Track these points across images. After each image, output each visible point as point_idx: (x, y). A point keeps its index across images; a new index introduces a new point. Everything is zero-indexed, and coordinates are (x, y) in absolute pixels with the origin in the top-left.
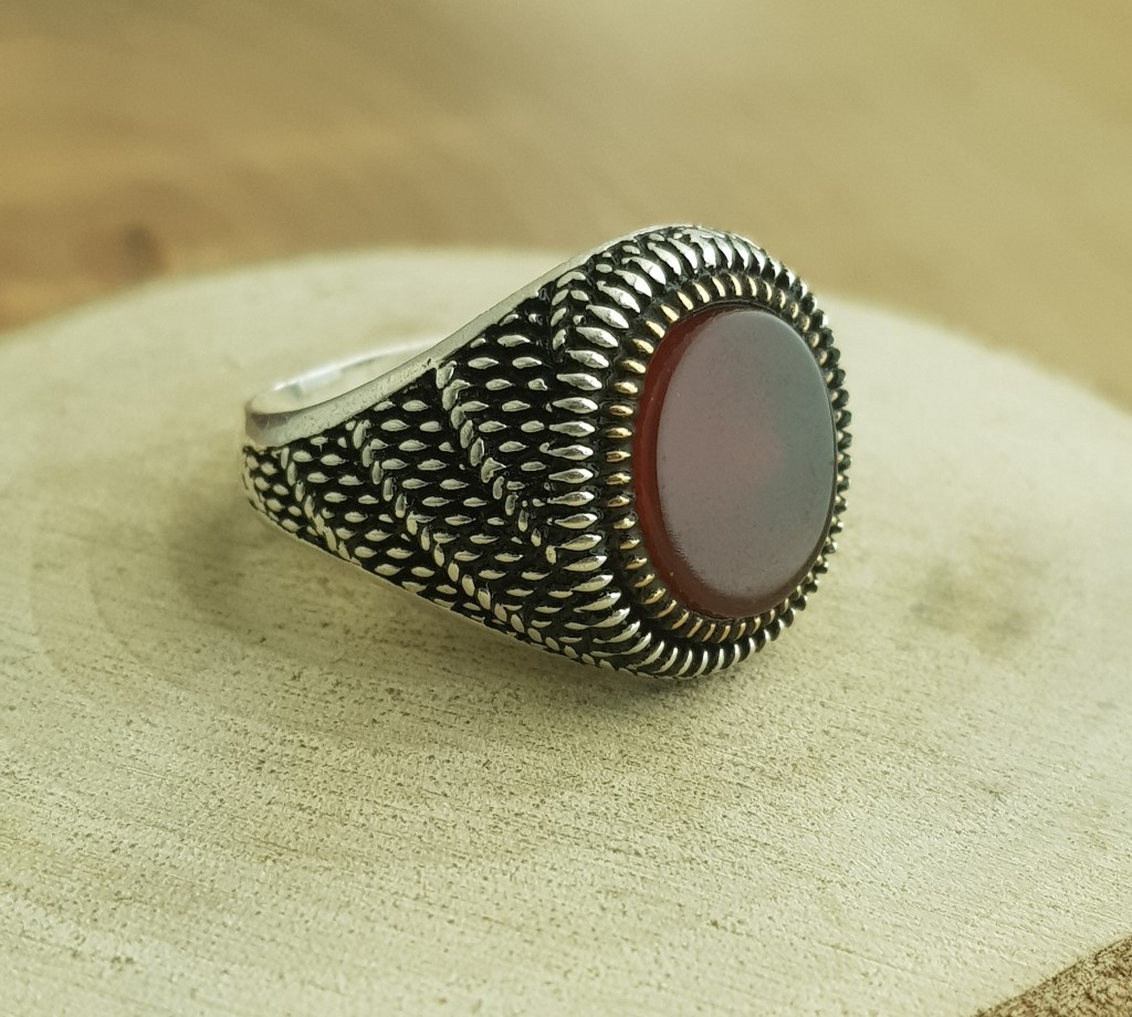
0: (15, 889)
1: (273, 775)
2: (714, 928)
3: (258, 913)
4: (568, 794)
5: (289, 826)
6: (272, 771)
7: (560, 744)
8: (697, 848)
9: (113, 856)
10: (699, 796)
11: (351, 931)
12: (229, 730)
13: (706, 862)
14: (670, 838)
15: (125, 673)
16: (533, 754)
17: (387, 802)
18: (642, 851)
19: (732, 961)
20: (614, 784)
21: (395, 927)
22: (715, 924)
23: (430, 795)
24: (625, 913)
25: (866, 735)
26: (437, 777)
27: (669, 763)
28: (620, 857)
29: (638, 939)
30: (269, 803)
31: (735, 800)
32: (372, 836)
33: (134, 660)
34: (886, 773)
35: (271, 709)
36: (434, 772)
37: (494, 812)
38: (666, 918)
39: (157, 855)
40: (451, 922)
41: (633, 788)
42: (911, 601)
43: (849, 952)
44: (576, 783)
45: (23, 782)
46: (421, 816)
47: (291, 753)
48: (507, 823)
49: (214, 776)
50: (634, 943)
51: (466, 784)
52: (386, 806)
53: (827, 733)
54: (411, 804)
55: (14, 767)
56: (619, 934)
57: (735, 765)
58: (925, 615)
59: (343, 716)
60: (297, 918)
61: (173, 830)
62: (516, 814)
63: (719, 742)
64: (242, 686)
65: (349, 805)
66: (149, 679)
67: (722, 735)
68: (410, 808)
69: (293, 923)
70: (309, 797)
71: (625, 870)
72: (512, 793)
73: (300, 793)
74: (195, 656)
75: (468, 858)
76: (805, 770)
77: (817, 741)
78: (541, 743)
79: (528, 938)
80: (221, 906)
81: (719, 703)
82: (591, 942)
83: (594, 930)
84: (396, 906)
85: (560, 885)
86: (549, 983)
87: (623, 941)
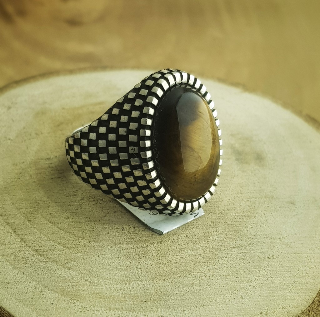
0: (119, 309)
1: (145, 257)
2: (269, 259)
3: (177, 294)
4: (211, 237)
5: (161, 269)
6: (144, 257)
7: (198, 225)
8: (249, 241)
9: (131, 292)
10: (237, 227)
11: (200, 290)
12: (123, 249)
13: (254, 243)
14: (241, 240)
15: (83, 243)
16: (194, 230)
17: (176, 255)
18: (239, 246)
19: (279, 265)
20: (218, 231)
21: (208, 285)
22: (268, 258)
23: (183, 249)
24: (249, 262)
25: (256, 198)
26: (180, 244)
27: (224, 221)
28: (236, 249)
29: (258, 268)
30: (151, 265)
31: (246, 225)
32: (181, 265)
33: (81, 239)
34: (268, 207)
35: (126, 240)
36: (178, 243)
37: (200, 248)
38: (258, 260)
39: (141, 288)
40: (218, 279)
41: (222, 230)
42: (234, 158)
43: (298, 253)
44: (210, 234)
45: (91, 282)
46: (186, 255)
47: (142, 250)
48: (206, 250)
49: (132, 263)
50: (258, 269)
51: (188, 243)
52: (177, 256)
53: (248, 201)
54: (181, 253)
55: (85, 279)
56: (253, 268)
57: (237, 216)
58: (240, 161)
59: (144, 236)
60: (186, 292)
61: (138, 281)
62: (206, 247)
63: (229, 212)
64: (114, 236)
65: (169, 259)
66: (90, 243)
67: (228, 210)
68: (182, 254)
69: (186, 293)
70: (158, 260)
71: (240, 252)
72: (199, 242)
73: (156, 260)
74: (94, 232)
75: (206, 262)
76: (252, 212)
77: (248, 203)
78: (193, 226)
79: (237, 277)
80: (167, 295)
81: (220, 201)
82: (249, 272)
83: (247, 269)
84: (203, 280)
85: (231, 261)
86: (250, 286)
87: (255, 270)
